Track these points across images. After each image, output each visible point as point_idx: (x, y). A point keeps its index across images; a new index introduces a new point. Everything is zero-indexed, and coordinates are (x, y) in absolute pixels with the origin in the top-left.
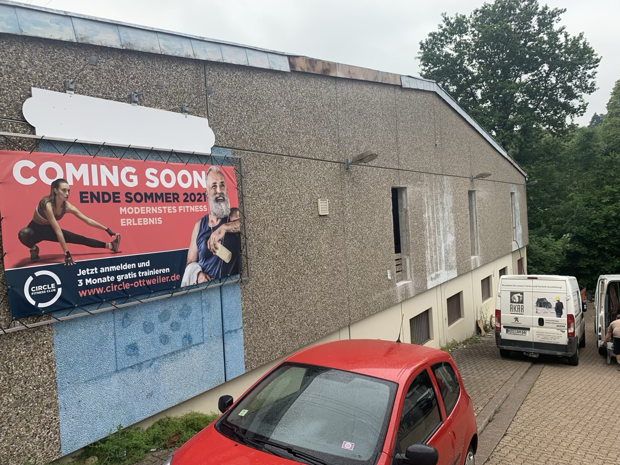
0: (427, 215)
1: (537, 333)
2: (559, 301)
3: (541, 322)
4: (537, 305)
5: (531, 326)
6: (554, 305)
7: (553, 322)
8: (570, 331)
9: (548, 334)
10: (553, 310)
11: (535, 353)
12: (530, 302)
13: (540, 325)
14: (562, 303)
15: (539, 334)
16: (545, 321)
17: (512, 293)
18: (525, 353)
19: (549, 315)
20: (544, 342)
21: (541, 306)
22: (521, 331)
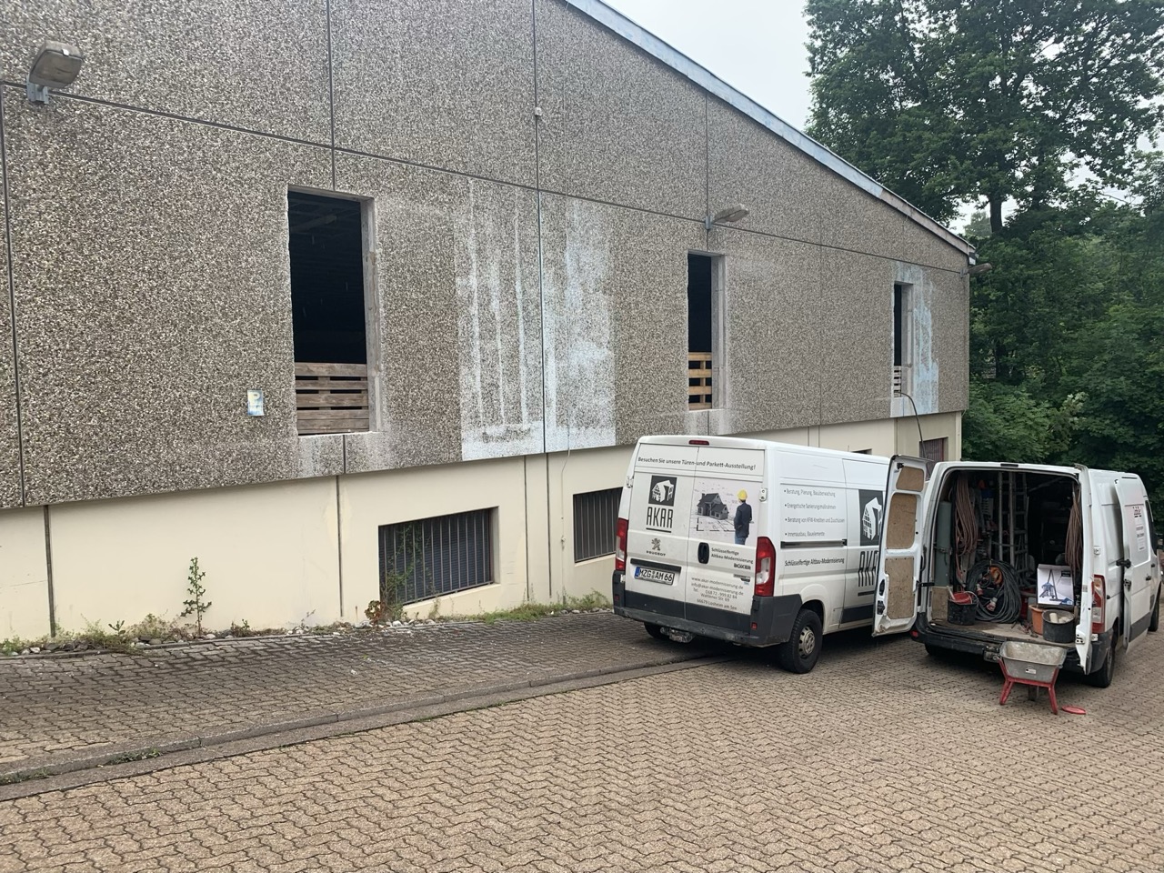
0: (473, 281)
1: (694, 582)
2: (744, 501)
3: (703, 553)
4: (700, 511)
5: (683, 563)
6: (733, 512)
7: (727, 555)
8: (760, 581)
9: (715, 586)
10: (730, 525)
11: (682, 632)
12: (686, 502)
13: (700, 562)
14: (749, 506)
15: (698, 583)
16: (711, 552)
17: (656, 479)
18: (663, 630)
19: (721, 536)
20: (705, 604)
21: (706, 514)
22: (665, 574)
